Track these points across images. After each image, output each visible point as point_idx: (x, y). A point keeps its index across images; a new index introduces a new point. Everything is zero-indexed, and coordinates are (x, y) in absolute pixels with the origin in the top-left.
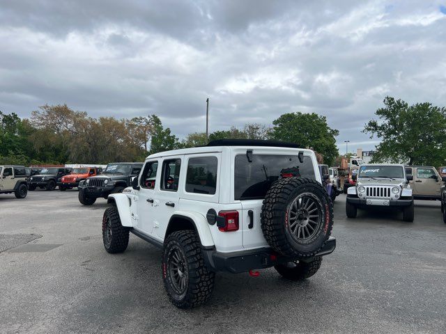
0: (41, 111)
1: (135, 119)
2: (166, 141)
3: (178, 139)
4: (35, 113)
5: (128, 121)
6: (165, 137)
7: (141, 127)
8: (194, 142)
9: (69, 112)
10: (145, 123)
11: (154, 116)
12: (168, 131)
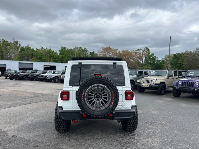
0: (101, 49)
1: (138, 50)
2: (151, 59)
3: (157, 58)
4: (99, 50)
5: (134, 51)
6: (151, 57)
7: (140, 53)
8: (168, 59)
9: (111, 49)
10: (142, 51)
11: (146, 48)
12: (153, 54)
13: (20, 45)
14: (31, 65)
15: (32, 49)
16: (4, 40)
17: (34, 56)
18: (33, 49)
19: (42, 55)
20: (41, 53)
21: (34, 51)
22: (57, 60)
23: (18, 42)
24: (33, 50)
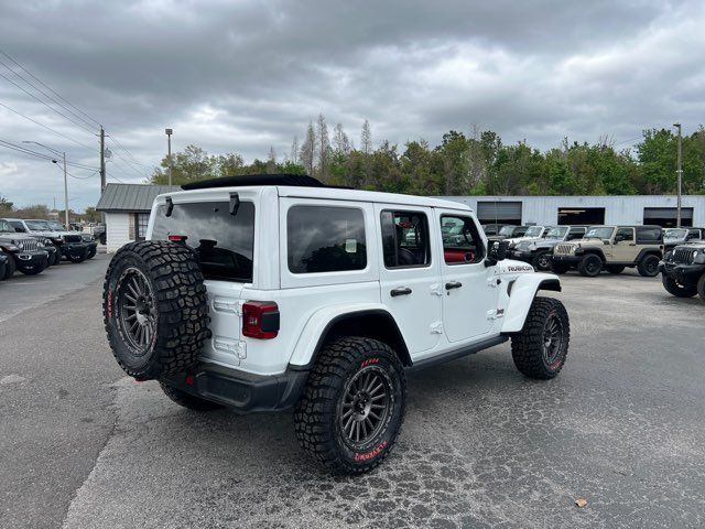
13: (499, 143)
14: (516, 207)
15: (533, 152)
16: (456, 134)
17: (538, 176)
18: (537, 152)
19: (563, 172)
20: (560, 165)
21: (541, 158)
22: (625, 186)
23: (494, 134)
24: (537, 157)
